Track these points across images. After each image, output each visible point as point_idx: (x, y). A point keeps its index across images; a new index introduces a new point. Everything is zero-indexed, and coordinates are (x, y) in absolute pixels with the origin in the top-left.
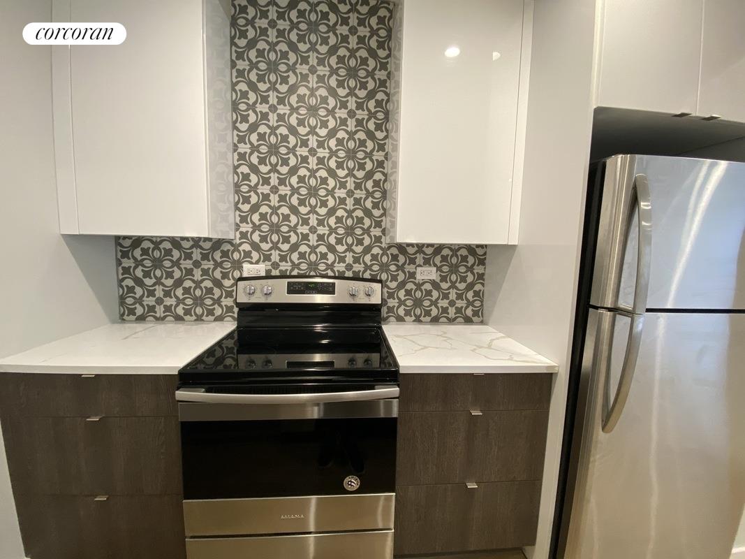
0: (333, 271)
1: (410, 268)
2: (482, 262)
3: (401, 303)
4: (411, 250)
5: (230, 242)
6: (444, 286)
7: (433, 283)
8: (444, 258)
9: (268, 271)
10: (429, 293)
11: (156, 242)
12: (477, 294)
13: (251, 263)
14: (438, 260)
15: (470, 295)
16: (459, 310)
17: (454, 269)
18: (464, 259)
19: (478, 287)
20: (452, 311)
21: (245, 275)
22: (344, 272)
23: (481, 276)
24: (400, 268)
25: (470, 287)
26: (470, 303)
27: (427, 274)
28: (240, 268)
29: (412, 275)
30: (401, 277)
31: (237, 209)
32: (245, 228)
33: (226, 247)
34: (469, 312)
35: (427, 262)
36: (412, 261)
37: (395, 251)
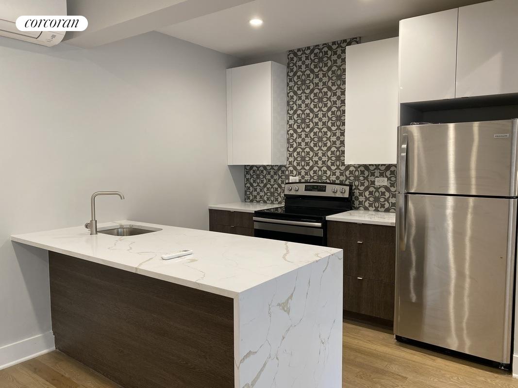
0: (330, 180)
1: (371, 178)
3: (367, 199)
4: (372, 168)
5: (285, 166)
6: (393, 189)
7: (386, 187)
8: (392, 173)
9: (300, 180)
10: (383, 194)
11: (258, 167)
13: (293, 176)
14: (388, 173)
21: (290, 182)
22: (335, 181)
24: (366, 178)
27: (382, 181)
28: (289, 179)
29: (373, 183)
30: (366, 184)
31: (288, 150)
32: (291, 159)
33: (283, 169)
35: (381, 175)
36: (373, 174)
37: (362, 169)
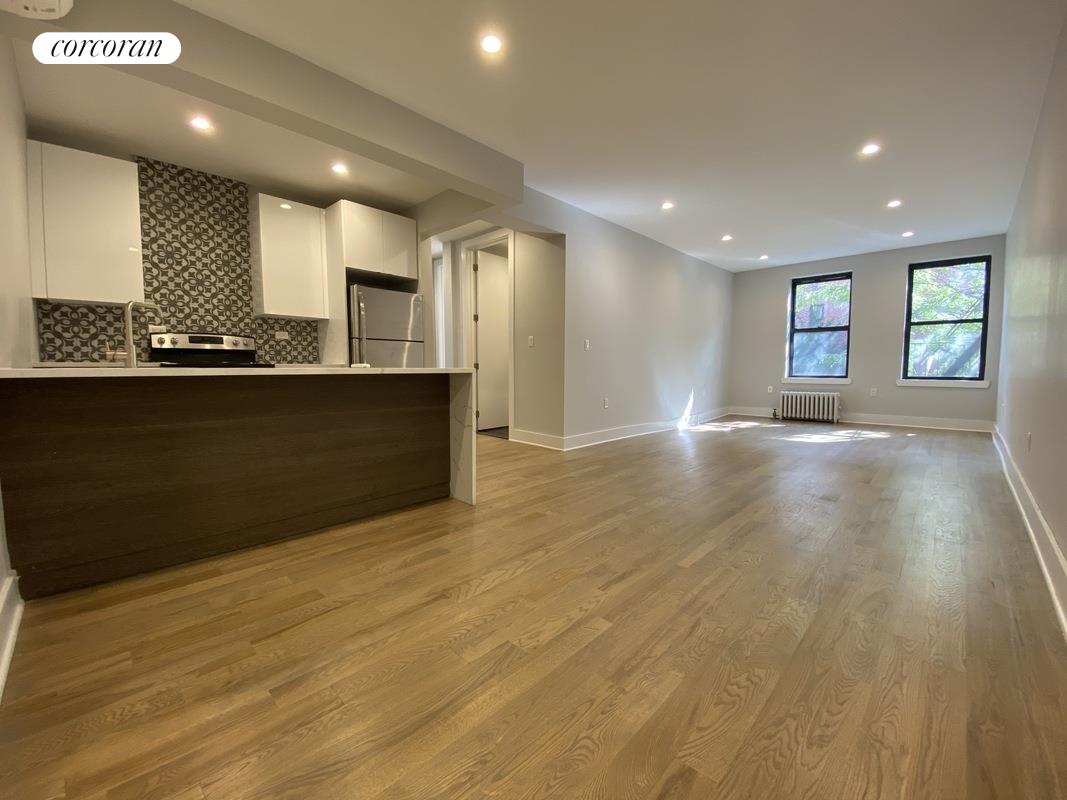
1: (270, 332)
2: (315, 330)
3: (267, 353)
4: (271, 321)
6: (294, 343)
7: (286, 341)
8: (293, 327)
10: (285, 347)
12: (314, 348)
13: (155, 325)
14: (288, 328)
15: (310, 348)
16: (304, 357)
17: (299, 333)
18: (305, 328)
19: (314, 344)
20: (300, 358)
23: (316, 338)
24: (265, 332)
25: (310, 344)
26: (310, 354)
27: (282, 335)
28: (147, 328)
29: (273, 336)
30: (265, 337)
34: (311, 358)
35: (282, 329)
36: (272, 328)
37: (260, 322)
